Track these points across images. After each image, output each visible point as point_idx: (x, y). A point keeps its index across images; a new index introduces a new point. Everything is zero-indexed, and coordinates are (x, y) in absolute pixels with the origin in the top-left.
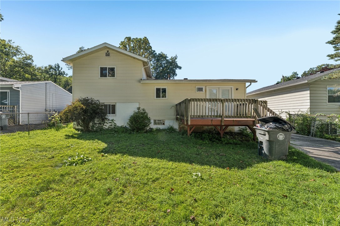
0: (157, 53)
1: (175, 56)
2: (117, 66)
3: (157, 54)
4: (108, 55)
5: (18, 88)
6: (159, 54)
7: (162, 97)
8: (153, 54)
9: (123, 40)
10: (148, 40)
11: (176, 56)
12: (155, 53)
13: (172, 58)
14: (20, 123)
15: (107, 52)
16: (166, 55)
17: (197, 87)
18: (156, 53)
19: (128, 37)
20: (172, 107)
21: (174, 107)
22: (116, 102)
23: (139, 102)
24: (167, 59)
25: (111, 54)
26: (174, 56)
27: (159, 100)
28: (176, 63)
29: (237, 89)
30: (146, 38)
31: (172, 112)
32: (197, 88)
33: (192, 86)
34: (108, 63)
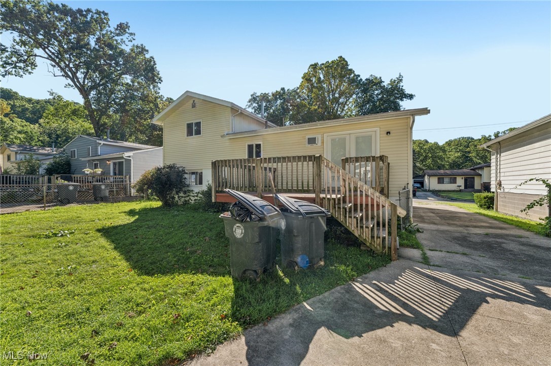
0: (362, 78)
1: (398, 77)
3: (364, 80)
4: (194, 105)
5: (129, 157)
6: (366, 80)
8: (355, 81)
9: (306, 71)
10: (346, 59)
11: (400, 75)
12: (359, 78)
13: (392, 82)
14: (132, 195)
16: (380, 78)
18: (361, 80)
19: (313, 64)
24: (382, 84)
25: (197, 105)
26: (395, 77)
28: (402, 90)
29: (388, 133)
30: (341, 57)
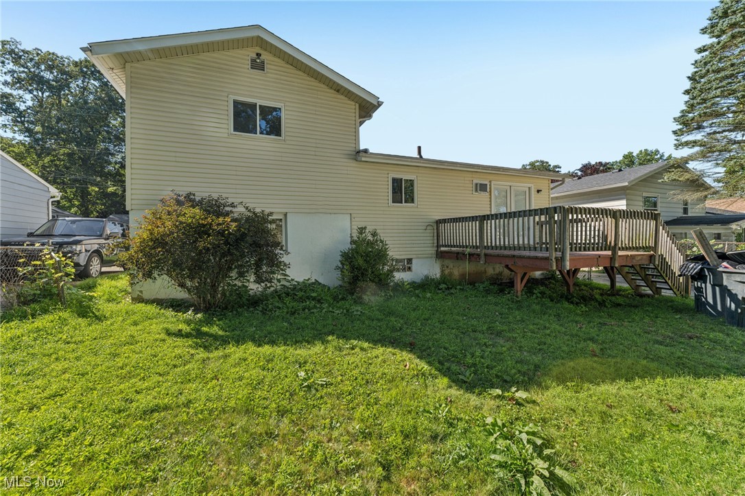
2: (287, 104)
4: (258, 65)
7: (405, 202)
15: (255, 56)
17: (475, 182)
20: (428, 228)
21: (432, 228)
22: (285, 211)
23: (351, 212)
25: (269, 66)
27: (400, 209)
29: (538, 191)
31: (429, 238)
32: (476, 184)
33: (466, 179)
34: (259, 92)
